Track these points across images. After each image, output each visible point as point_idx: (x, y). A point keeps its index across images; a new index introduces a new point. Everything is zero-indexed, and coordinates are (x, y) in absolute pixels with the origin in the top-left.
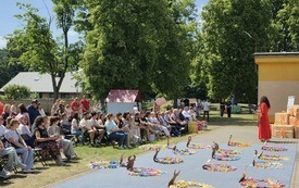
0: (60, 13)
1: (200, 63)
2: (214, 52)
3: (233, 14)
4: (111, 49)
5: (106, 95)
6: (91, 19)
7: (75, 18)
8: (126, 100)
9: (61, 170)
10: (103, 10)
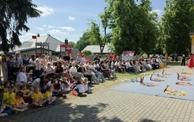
0: (103, 22)
1: (161, 39)
2: (167, 34)
3: (176, 17)
4: (124, 35)
5: (121, 53)
6: (116, 23)
7: (109, 24)
8: (130, 55)
9: (111, 82)
10: (120, 19)
